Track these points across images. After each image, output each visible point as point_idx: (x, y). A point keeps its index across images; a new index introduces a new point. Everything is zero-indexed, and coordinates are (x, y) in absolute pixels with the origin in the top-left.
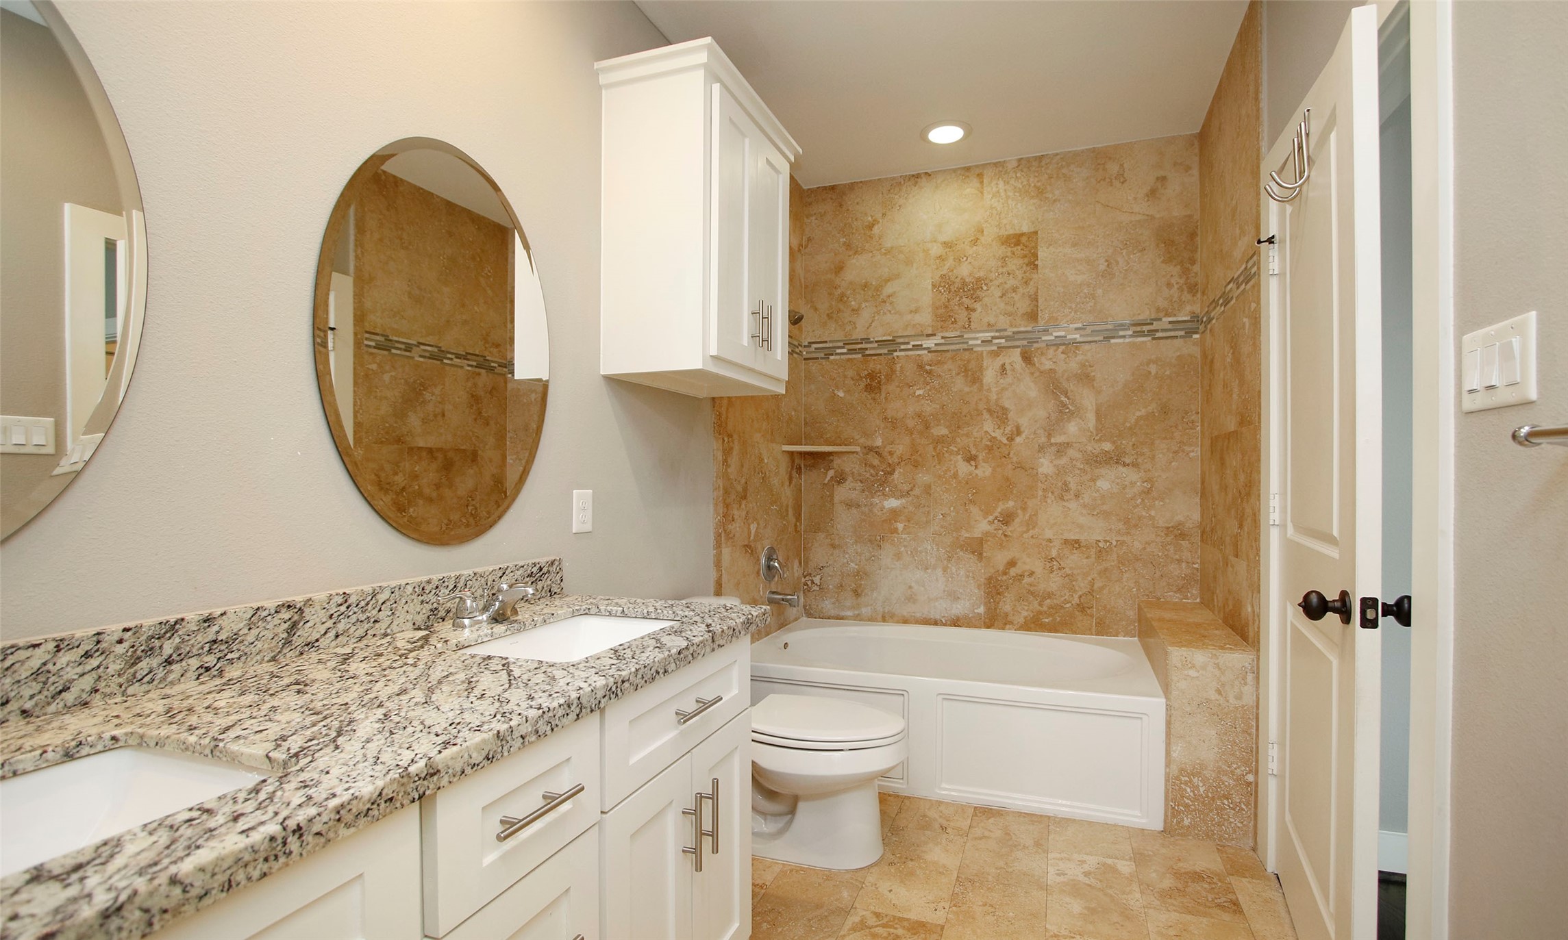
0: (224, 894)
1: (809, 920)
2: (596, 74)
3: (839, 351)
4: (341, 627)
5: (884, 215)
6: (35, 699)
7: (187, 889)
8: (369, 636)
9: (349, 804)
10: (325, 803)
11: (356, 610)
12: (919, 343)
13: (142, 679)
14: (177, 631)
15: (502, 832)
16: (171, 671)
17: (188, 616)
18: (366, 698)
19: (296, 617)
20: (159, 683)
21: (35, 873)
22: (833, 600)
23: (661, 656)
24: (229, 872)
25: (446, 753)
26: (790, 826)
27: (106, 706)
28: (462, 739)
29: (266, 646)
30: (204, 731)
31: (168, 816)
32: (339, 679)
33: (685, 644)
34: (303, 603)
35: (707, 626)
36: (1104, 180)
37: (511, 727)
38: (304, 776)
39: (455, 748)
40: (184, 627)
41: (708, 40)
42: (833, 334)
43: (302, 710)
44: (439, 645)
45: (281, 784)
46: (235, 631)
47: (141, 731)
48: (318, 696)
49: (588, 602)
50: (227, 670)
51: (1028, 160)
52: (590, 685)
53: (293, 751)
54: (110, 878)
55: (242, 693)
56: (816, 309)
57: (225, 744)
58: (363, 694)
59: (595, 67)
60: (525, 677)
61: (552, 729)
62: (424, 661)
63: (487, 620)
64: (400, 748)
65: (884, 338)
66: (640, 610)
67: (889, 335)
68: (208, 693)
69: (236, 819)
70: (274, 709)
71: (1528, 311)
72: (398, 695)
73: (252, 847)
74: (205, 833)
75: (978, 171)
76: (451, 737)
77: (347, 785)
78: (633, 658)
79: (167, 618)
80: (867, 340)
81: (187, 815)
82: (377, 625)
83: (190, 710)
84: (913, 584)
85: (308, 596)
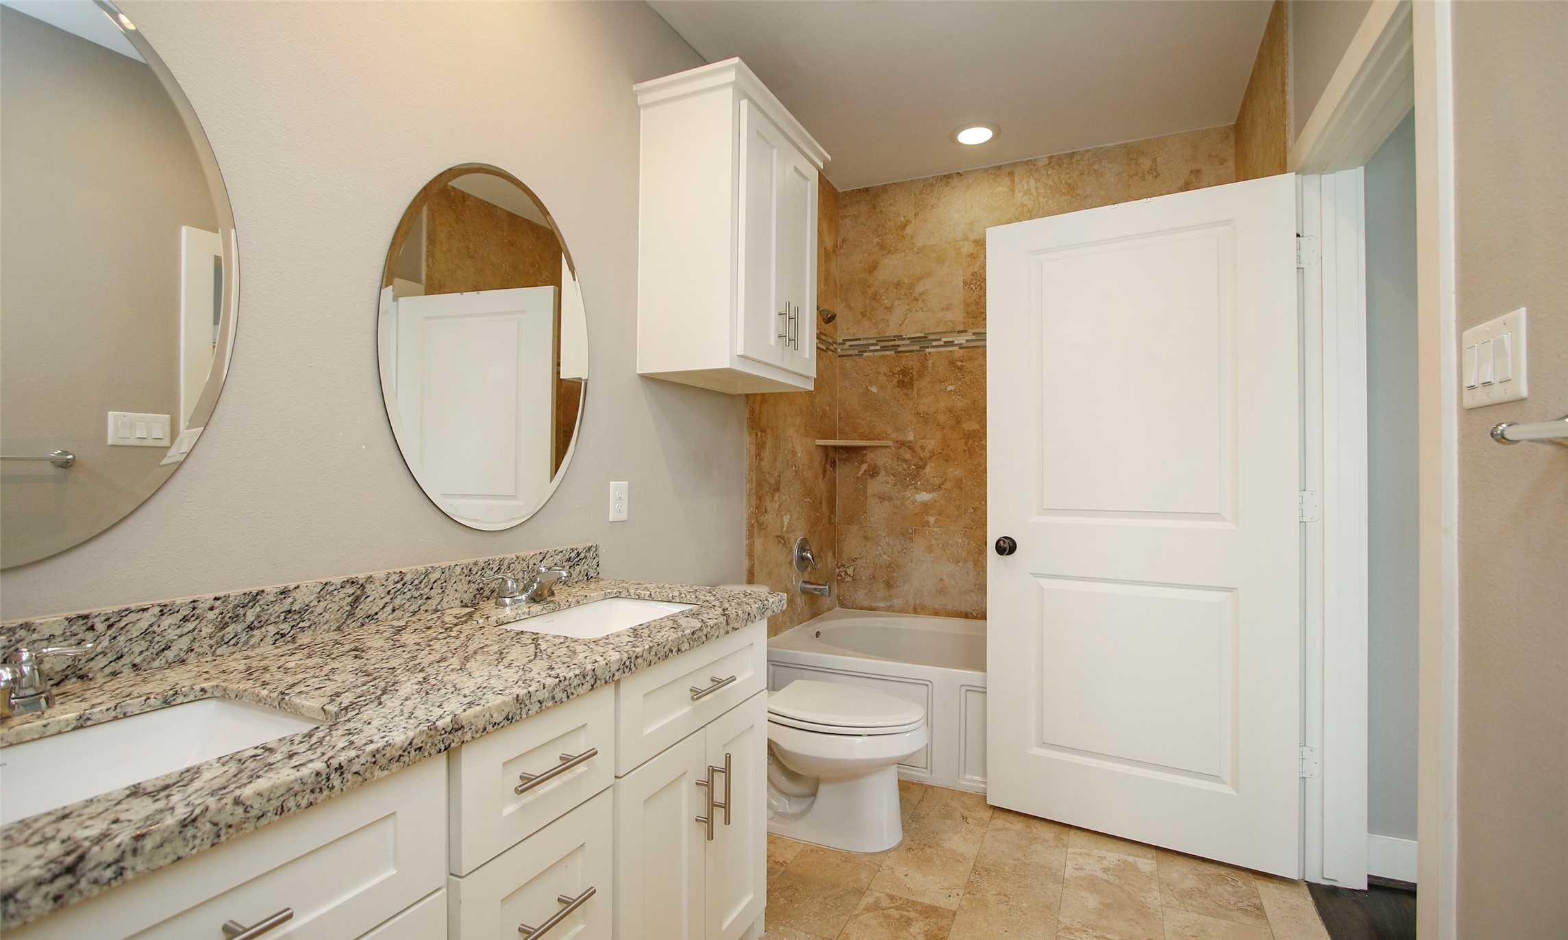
0: (278, 817)
1: (825, 899)
2: (635, 95)
3: (872, 348)
4: (397, 602)
5: (916, 215)
6: (143, 655)
7: (248, 810)
8: (422, 612)
9: (383, 749)
10: (363, 748)
11: (410, 587)
12: (951, 339)
13: (228, 642)
14: (258, 602)
15: (520, 786)
16: (252, 636)
17: (268, 589)
18: (411, 664)
19: (359, 592)
20: (242, 646)
21: (133, 789)
22: (866, 591)
23: (675, 636)
24: (282, 799)
25: (471, 711)
26: (811, 807)
27: (199, 664)
28: (485, 701)
29: (332, 617)
30: (274, 686)
31: (238, 752)
32: (391, 647)
33: (698, 625)
34: (364, 580)
35: (724, 610)
36: (1137, 174)
37: (529, 692)
38: (350, 725)
39: (478, 708)
40: (264, 598)
41: (736, 60)
42: (867, 331)
43: (356, 672)
44: (481, 621)
45: (331, 731)
46: (307, 602)
47: (224, 684)
48: (372, 660)
49: (620, 586)
50: (299, 637)
51: (1059, 157)
52: (605, 659)
53: (343, 705)
54: (189, 796)
55: (310, 656)
56: (850, 308)
57: (290, 698)
58: (409, 660)
59: (634, 89)
60: (550, 650)
61: (568, 697)
62: (465, 634)
63: (526, 600)
64: (432, 706)
65: (917, 335)
66: (665, 594)
67: (921, 332)
68: (281, 656)
69: (290, 757)
70: (333, 671)
71: (1520, 308)
72: (438, 662)
73: (301, 780)
74: (265, 767)
75: (1009, 170)
76: (477, 698)
77: (384, 734)
78: (649, 637)
79: (251, 589)
80: (900, 337)
81: (253, 752)
82: (429, 601)
83: (266, 669)
84: (944, 577)
85: (369, 574)
